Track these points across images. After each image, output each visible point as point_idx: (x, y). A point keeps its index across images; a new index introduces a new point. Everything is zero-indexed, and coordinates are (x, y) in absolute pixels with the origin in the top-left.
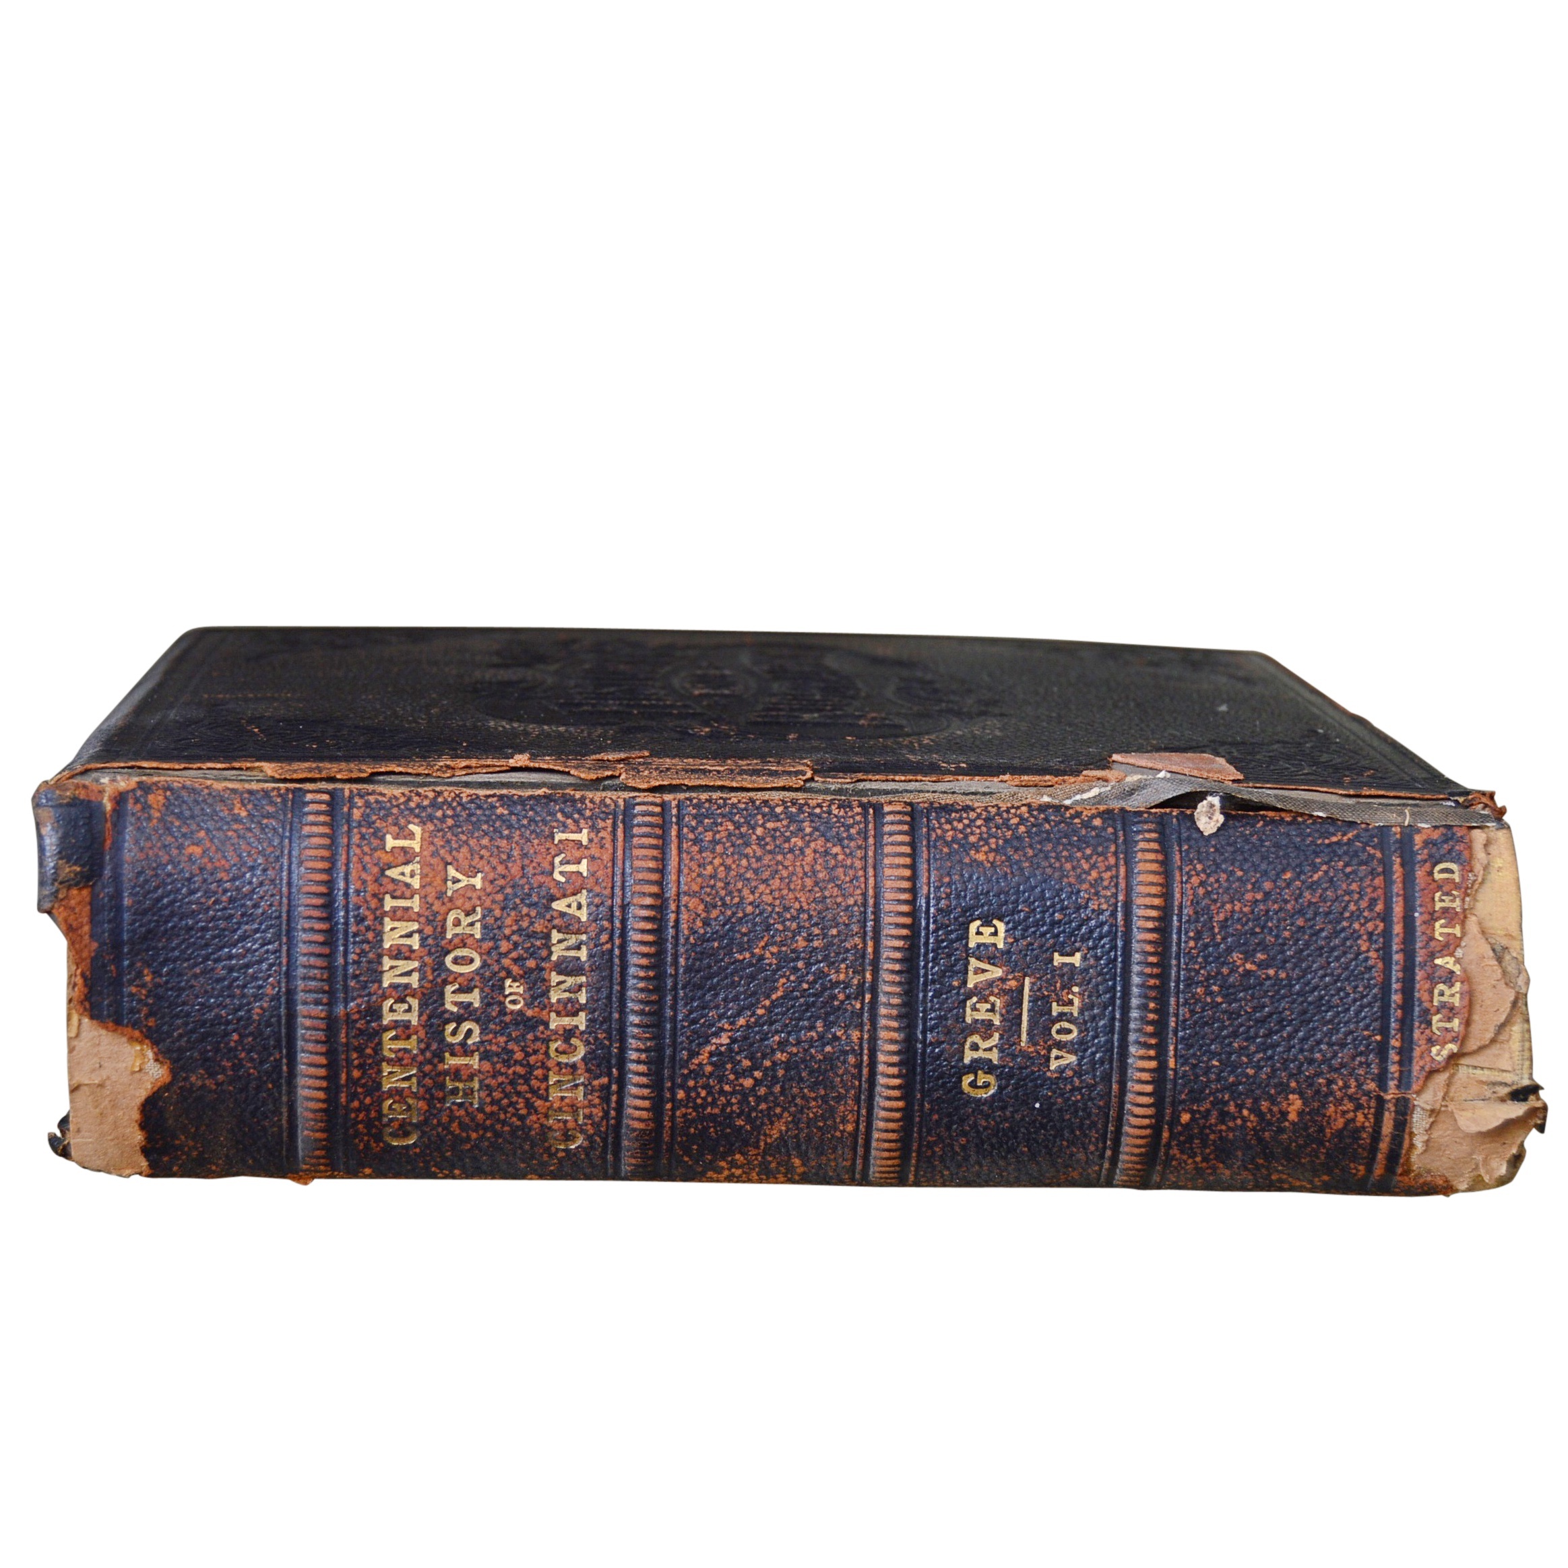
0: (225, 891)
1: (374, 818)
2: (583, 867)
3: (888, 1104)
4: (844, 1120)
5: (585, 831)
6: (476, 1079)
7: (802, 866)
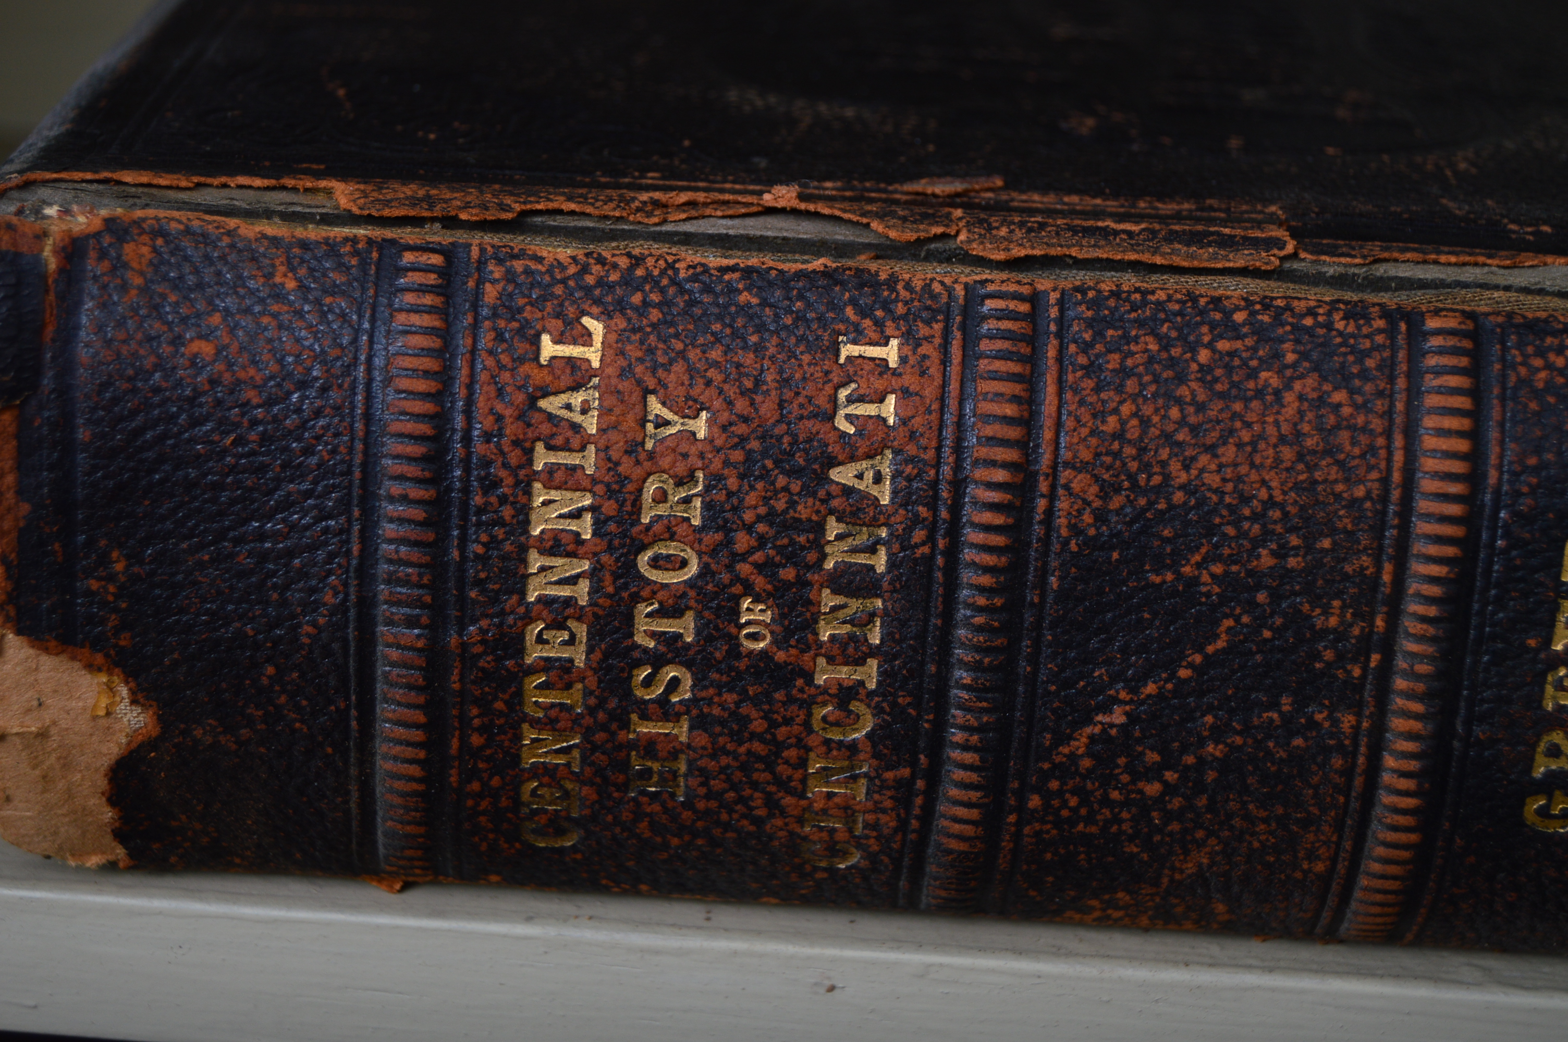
0: (254, 423)
1: (521, 302)
2: (889, 409)
3: (1392, 836)
4: (1311, 856)
5: (894, 342)
6: (683, 757)
7: (1277, 423)
